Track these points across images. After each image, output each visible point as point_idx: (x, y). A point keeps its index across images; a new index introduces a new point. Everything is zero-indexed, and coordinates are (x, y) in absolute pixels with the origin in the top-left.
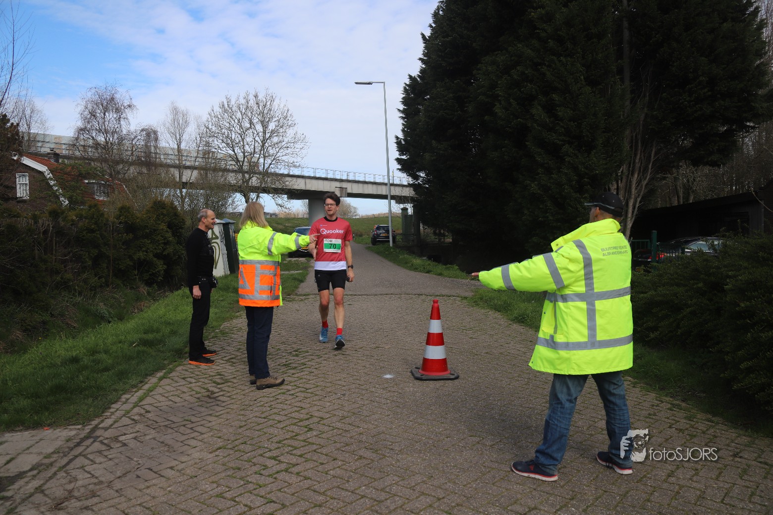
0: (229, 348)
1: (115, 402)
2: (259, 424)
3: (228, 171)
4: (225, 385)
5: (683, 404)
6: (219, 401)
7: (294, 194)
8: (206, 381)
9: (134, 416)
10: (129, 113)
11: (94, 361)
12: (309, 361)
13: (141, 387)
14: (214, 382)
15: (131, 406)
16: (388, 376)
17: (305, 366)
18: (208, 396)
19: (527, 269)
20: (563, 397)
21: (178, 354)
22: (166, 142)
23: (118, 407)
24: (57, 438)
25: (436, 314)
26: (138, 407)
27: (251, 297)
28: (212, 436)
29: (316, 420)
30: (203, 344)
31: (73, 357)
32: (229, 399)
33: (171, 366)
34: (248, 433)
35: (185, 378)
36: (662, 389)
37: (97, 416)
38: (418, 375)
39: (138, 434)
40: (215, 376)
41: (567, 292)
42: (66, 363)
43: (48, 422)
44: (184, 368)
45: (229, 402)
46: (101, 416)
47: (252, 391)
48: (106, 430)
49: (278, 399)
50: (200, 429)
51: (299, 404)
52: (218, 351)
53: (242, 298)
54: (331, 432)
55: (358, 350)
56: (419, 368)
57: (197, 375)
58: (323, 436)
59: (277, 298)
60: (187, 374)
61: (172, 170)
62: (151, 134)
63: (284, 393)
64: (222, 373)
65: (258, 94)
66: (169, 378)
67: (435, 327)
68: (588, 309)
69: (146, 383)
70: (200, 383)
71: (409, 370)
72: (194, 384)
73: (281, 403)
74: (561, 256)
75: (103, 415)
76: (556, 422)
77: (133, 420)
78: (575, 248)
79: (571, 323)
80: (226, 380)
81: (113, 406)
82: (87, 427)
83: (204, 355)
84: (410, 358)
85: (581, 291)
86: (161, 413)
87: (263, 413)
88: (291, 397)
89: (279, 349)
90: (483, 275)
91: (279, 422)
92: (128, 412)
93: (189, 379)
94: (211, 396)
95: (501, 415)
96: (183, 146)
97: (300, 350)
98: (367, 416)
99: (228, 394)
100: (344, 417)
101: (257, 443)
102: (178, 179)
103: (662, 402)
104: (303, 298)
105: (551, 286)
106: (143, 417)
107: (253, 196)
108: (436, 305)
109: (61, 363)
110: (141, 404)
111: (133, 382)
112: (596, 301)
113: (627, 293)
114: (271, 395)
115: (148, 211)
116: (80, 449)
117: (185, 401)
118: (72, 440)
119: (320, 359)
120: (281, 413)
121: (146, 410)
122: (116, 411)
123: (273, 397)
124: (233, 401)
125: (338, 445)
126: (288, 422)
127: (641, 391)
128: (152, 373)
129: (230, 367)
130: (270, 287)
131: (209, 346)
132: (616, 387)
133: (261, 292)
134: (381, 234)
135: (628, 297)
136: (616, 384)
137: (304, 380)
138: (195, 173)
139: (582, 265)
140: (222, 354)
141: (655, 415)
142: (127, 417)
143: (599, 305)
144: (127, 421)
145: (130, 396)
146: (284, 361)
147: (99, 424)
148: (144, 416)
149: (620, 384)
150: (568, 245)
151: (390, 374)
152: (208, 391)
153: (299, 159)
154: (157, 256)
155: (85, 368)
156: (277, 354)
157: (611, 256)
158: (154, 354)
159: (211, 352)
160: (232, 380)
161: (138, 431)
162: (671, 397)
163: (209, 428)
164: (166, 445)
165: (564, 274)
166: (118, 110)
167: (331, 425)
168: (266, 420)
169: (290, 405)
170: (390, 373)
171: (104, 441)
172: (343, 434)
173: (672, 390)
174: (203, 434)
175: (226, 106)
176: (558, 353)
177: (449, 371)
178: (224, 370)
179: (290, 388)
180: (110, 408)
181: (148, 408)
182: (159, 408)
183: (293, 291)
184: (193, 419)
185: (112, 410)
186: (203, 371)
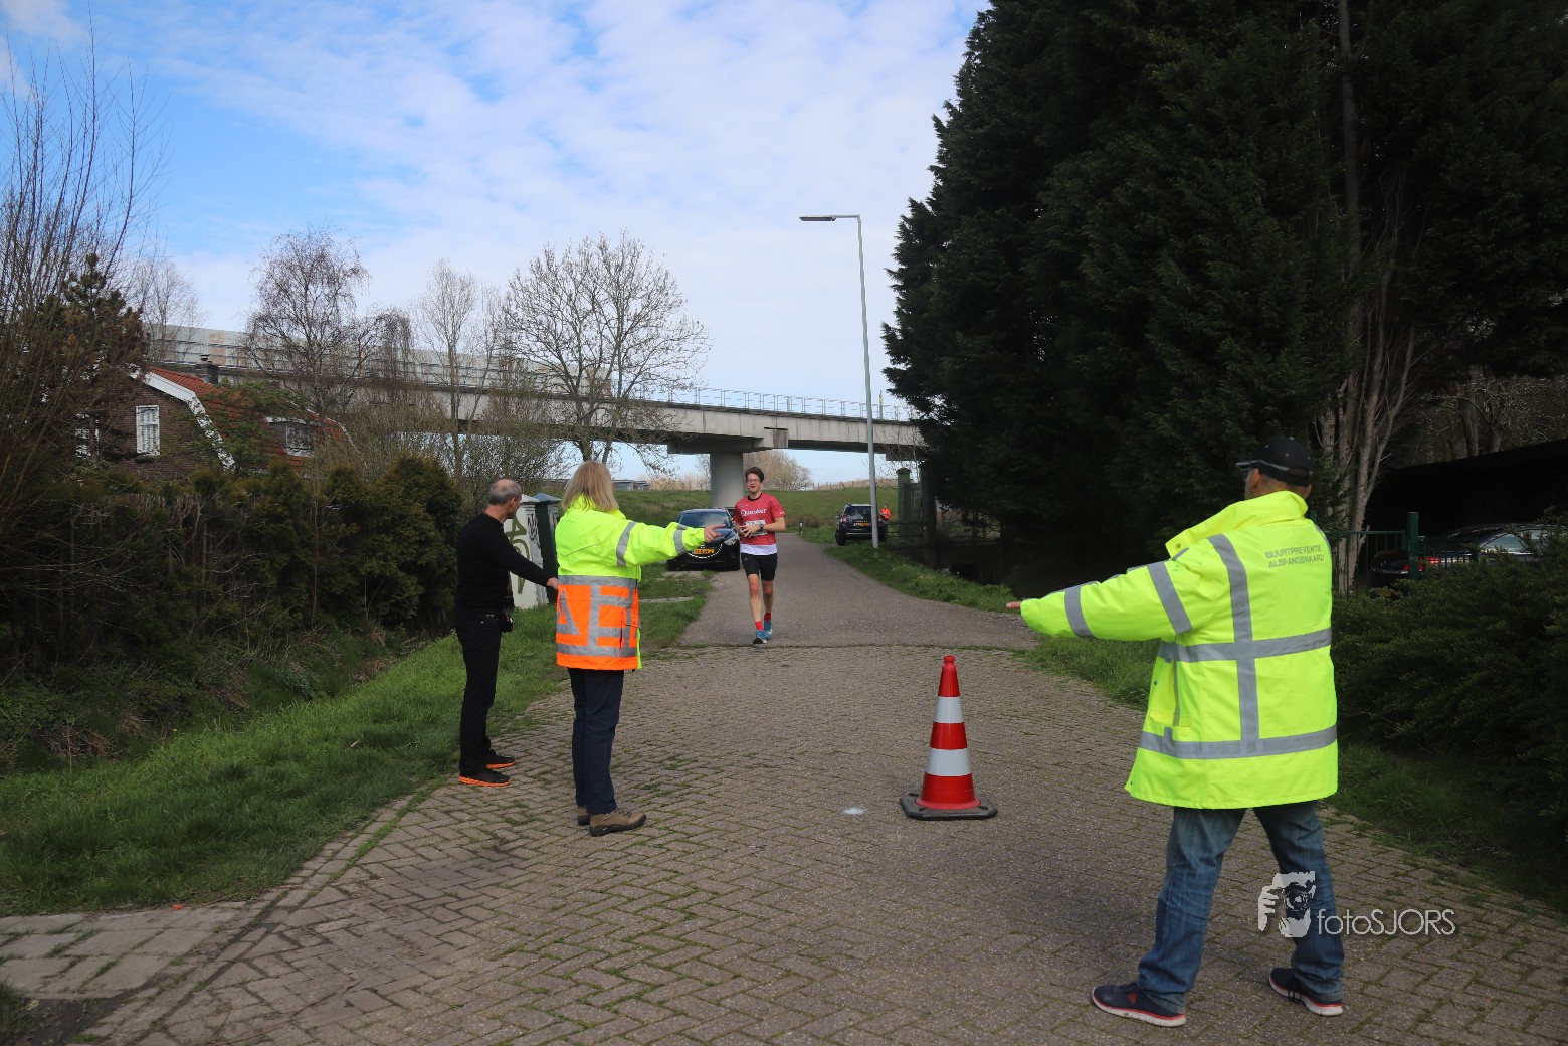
0: (539, 752)
1: (312, 857)
2: (590, 905)
3: (549, 397)
4: (530, 825)
5: (1464, 873)
6: (515, 856)
7: (681, 443)
8: (492, 817)
9: (347, 885)
10: (352, 285)
11: (272, 776)
12: (696, 780)
13: (364, 828)
14: (508, 821)
15: (343, 864)
16: (853, 811)
17: (687, 790)
18: (495, 848)
19: (1116, 595)
20: (1192, 853)
21: (439, 763)
22: (427, 341)
23: (316, 868)
24: (197, 926)
25: (949, 684)
26: (355, 868)
27: (582, 650)
28: (497, 926)
29: (703, 896)
30: (488, 743)
31: (232, 767)
32: (534, 853)
33: (423, 788)
34: (567, 922)
35: (451, 811)
36: (1420, 840)
37: (275, 885)
38: (915, 809)
39: (353, 921)
40: (510, 807)
41: (1198, 640)
42: (220, 780)
43: (182, 894)
44: (451, 792)
45: (534, 861)
46: (283, 884)
47: (582, 838)
48: (291, 912)
49: (630, 854)
50: (473, 912)
51: (671, 865)
52: (518, 759)
53: (563, 652)
54: (731, 922)
55: (796, 757)
56: (917, 795)
57: (475, 806)
58: (717, 929)
59: (633, 654)
60: (455, 803)
61: (437, 395)
62: (396, 326)
63: (643, 843)
64: (523, 803)
65: (607, 243)
66: (419, 810)
67: (949, 711)
68: (1240, 675)
69: (374, 821)
70: (480, 822)
71: (897, 799)
72: (467, 824)
73: (636, 863)
74: (1184, 568)
75: (287, 881)
76: (1179, 905)
77: (345, 892)
78: (1214, 552)
79: (1206, 703)
80: (532, 815)
81: (307, 864)
82: (255, 906)
83: (489, 767)
84: (899, 774)
85: (1226, 639)
86: (400, 879)
87: (599, 882)
88: (657, 851)
89: (638, 755)
90: (1030, 607)
91: (631, 900)
92: (335, 877)
93: (456, 814)
94: (500, 847)
95: (1077, 892)
96: (460, 348)
97: (681, 758)
98: (806, 891)
99: (534, 845)
100: (760, 893)
101: (583, 942)
102: (449, 414)
103: (1417, 867)
104: (692, 652)
105: (1167, 630)
106: (364, 888)
107: (598, 446)
108: (950, 666)
109: (211, 779)
110: (361, 861)
111: (348, 817)
112: (1256, 660)
113: (1322, 641)
114: (618, 847)
115: (389, 479)
116: (241, 948)
117: (449, 856)
118: (226, 929)
119: (719, 776)
120: (634, 883)
121: (371, 873)
122: (312, 875)
123: (622, 850)
124: (542, 858)
125: (744, 948)
126: (648, 901)
127: (1373, 845)
128: (384, 801)
129: (541, 791)
130: (619, 630)
131: (499, 748)
132: (1303, 833)
133: (602, 640)
134: (855, 521)
135: (1326, 650)
136: (1305, 829)
137: (686, 818)
138: (485, 401)
139: (1227, 586)
140: (525, 764)
141: (1399, 893)
142: (333, 887)
143: (1263, 666)
144: (331, 894)
145: (342, 845)
146: (647, 779)
147: (279, 899)
148: (366, 885)
149: (1312, 829)
150: (1198, 547)
151: (858, 807)
152: (495, 837)
153: (690, 372)
154: (406, 568)
155: (256, 788)
156: (635, 766)
157: (1287, 567)
158: (391, 762)
159: (504, 760)
160: (543, 816)
161: (354, 916)
162: (1438, 857)
163: (492, 910)
164: (407, 942)
165: (1188, 604)
166: (332, 280)
167: (733, 908)
168: (605, 896)
169: (654, 866)
170: (857, 804)
171: (286, 933)
172: (757, 927)
173: (1439, 843)
174: (480, 922)
175: (544, 268)
176: (1181, 766)
177: (977, 802)
178: (527, 796)
179: (654, 832)
180: (300, 869)
181: (375, 869)
182: (397, 870)
183: (673, 638)
184: (463, 892)
185: (304, 873)
186: (486, 798)
